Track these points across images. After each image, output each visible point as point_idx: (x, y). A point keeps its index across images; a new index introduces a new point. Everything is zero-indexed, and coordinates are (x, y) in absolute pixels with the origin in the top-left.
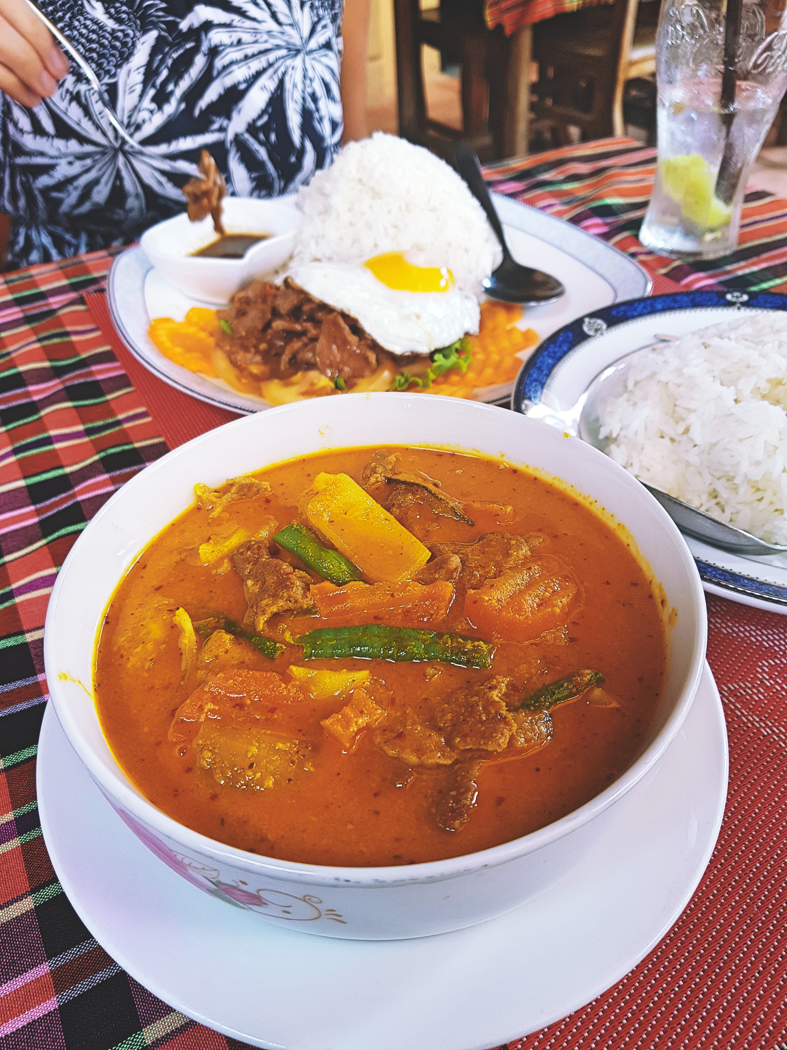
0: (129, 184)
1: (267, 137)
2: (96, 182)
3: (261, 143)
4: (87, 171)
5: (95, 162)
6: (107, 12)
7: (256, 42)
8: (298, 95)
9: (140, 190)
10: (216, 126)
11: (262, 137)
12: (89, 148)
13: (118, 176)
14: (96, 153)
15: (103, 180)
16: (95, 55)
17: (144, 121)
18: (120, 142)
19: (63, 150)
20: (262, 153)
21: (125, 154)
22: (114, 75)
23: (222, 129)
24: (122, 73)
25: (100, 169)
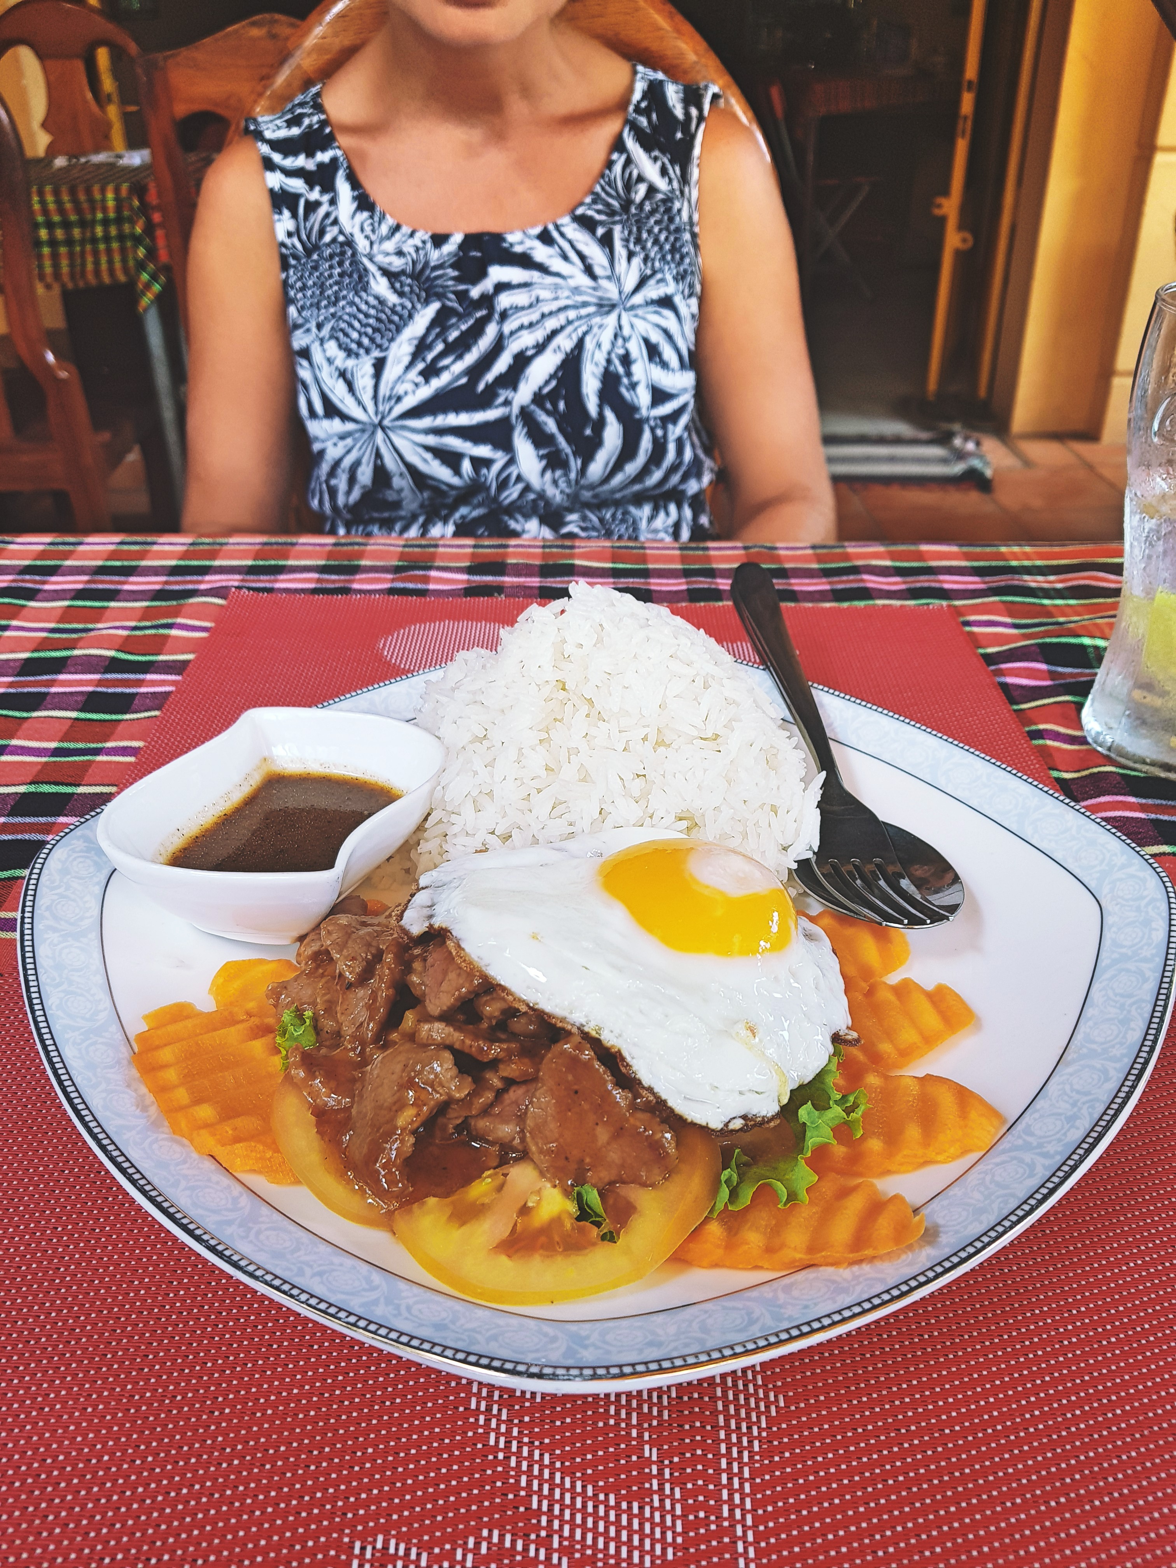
0: (390, 462)
1: (555, 405)
2: (357, 464)
3: (548, 413)
4: (349, 451)
5: (356, 441)
6: (393, 286)
7: (556, 299)
8: (601, 357)
9: (403, 468)
10: (501, 400)
11: (549, 406)
12: (350, 426)
13: (378, 455)
14: (356, 431)
15: (365, 460)
16: (369, 331)
17: (406, 393)
18: (379, 417)
19: (330, 431)
20: (551, 425)
21: (383, 429)
22: (387, 349)
23: (507, 403)
24: (394, 346)
25: (360, 448)
